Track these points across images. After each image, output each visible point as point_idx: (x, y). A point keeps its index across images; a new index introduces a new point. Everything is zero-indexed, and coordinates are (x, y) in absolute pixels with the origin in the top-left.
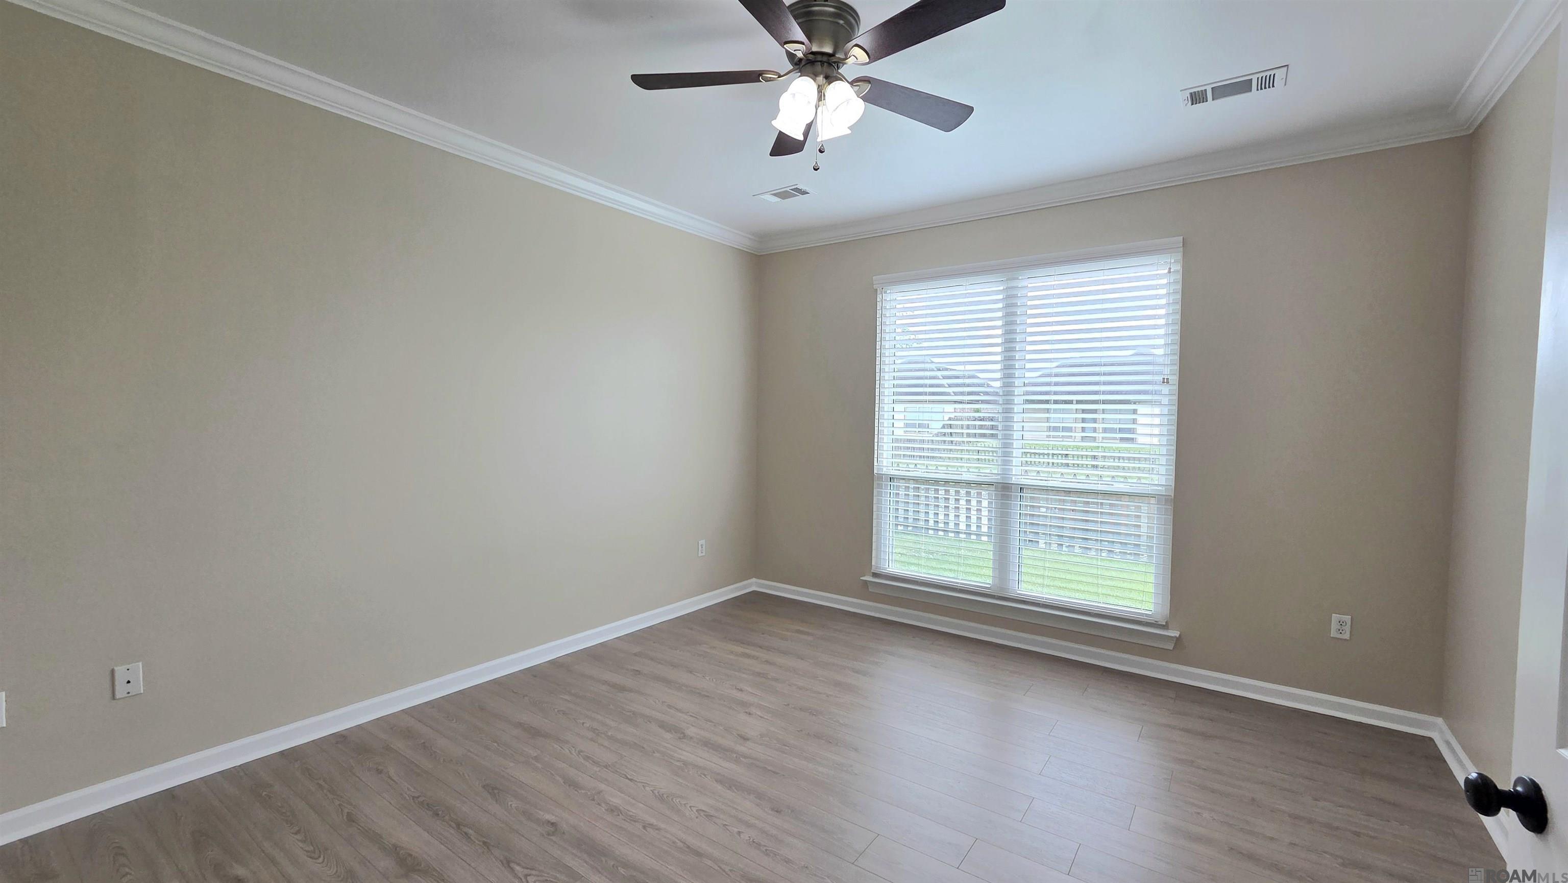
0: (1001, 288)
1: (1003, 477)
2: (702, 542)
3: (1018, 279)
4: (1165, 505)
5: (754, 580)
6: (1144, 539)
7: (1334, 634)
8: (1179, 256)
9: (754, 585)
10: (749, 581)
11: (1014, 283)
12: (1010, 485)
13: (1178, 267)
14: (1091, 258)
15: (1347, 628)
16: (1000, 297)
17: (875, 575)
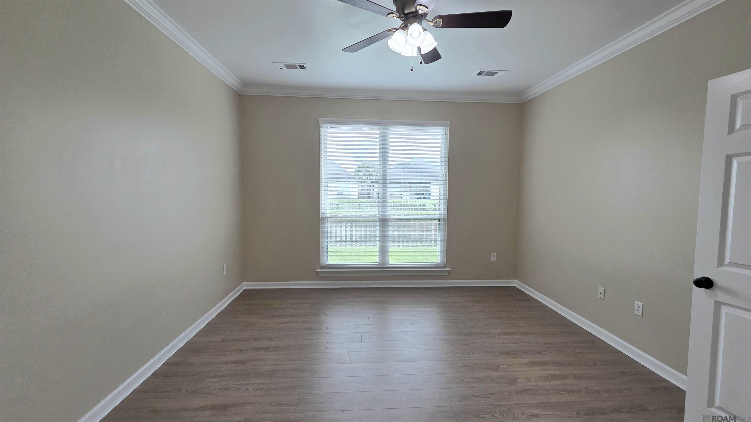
0: (379, 132)
1: (382, 215)
2: (225, 266)
3: (387, 129)
4: (443, 222)
5: (244, 283)
6: (433, 236)
7: (492, 260)
8: (447, 128)
9: (245, 286)
10: (242, 284)
11: (386, 131)
12: (386, 219)
13: (447, 132)
14: (427, 125)
15: (495, 257)
16: (378, 136)
17: (322, 268)
